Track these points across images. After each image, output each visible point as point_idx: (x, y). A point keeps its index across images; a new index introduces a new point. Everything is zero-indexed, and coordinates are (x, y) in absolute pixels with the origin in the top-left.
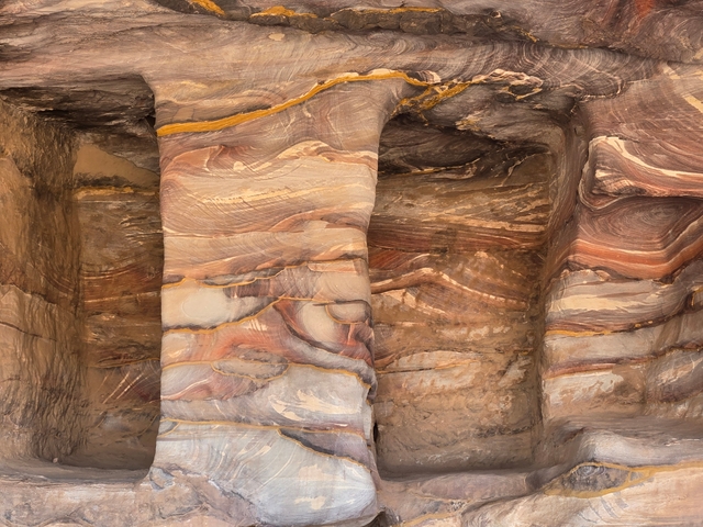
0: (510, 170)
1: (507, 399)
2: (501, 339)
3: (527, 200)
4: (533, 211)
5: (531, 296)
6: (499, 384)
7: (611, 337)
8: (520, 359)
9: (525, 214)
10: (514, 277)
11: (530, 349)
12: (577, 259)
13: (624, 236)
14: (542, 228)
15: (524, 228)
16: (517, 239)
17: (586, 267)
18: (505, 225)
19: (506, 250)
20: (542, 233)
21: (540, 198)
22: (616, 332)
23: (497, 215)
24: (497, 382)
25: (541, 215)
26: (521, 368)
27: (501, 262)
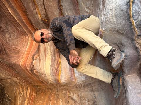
0: (10, 99)
1: (84, 100)
2: (64, 102)
3: (20, 93)
4: (23, 91)
5: (50, 92)
6: (79, 103)
7: (62, 60)
8: (71, 95)
9: (24, 94)
10: (44, 98)
11: (68, 92)
12: (29, 66)
13: (21, 48)
14: (29, 88)
15: (28, 94)
16: (31, 96)
17: (32, 62)
18: (27, 100)
19: (35, 100)
20: (30, 88)
21: (19, 88)
22: (60, 58)
23: (23, 103)
24: (78, 103)
25: (25, 88)
26: (74, 95)
27: (39, 102)
